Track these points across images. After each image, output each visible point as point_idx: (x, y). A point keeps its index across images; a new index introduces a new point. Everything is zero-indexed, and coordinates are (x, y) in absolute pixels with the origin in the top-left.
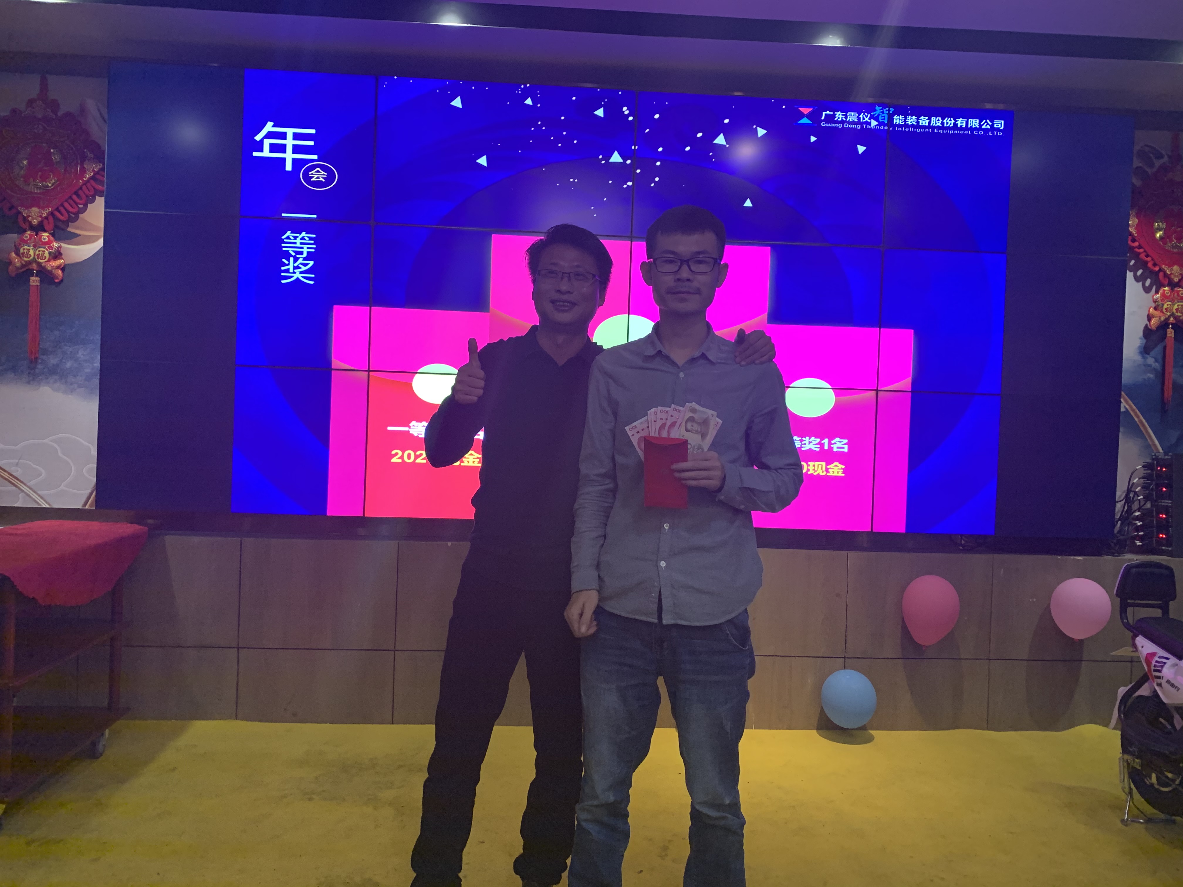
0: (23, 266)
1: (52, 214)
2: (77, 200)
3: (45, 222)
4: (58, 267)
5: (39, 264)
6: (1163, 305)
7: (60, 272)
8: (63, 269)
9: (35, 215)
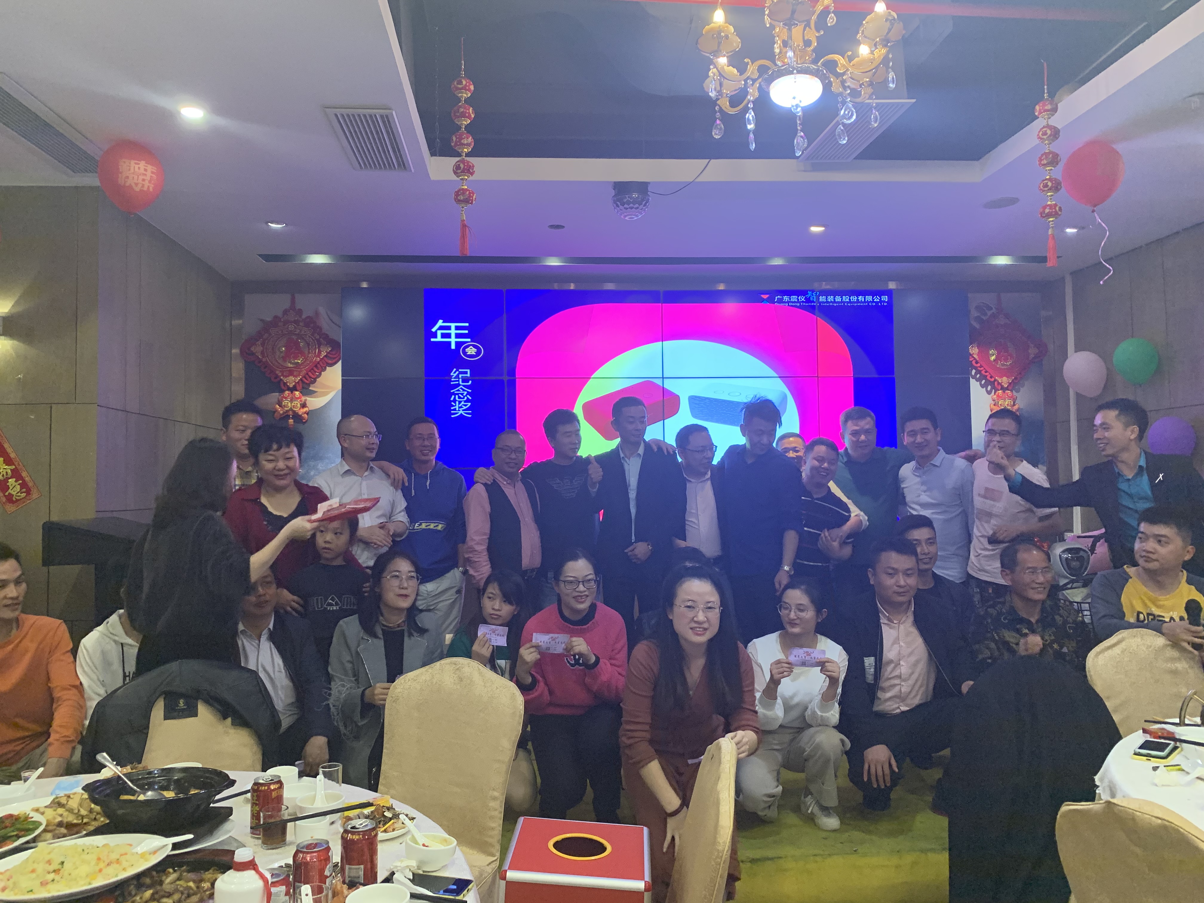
0: (284, 413)
1: (301, 380)
2: (316, 370)
3: (297, 385)
4: (305, 413)
5: (294, 412)
6: (998, 402)
7: (306, 416)
8: (307, 414)
9: (291, 381)
